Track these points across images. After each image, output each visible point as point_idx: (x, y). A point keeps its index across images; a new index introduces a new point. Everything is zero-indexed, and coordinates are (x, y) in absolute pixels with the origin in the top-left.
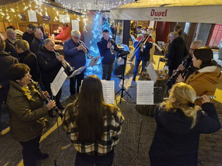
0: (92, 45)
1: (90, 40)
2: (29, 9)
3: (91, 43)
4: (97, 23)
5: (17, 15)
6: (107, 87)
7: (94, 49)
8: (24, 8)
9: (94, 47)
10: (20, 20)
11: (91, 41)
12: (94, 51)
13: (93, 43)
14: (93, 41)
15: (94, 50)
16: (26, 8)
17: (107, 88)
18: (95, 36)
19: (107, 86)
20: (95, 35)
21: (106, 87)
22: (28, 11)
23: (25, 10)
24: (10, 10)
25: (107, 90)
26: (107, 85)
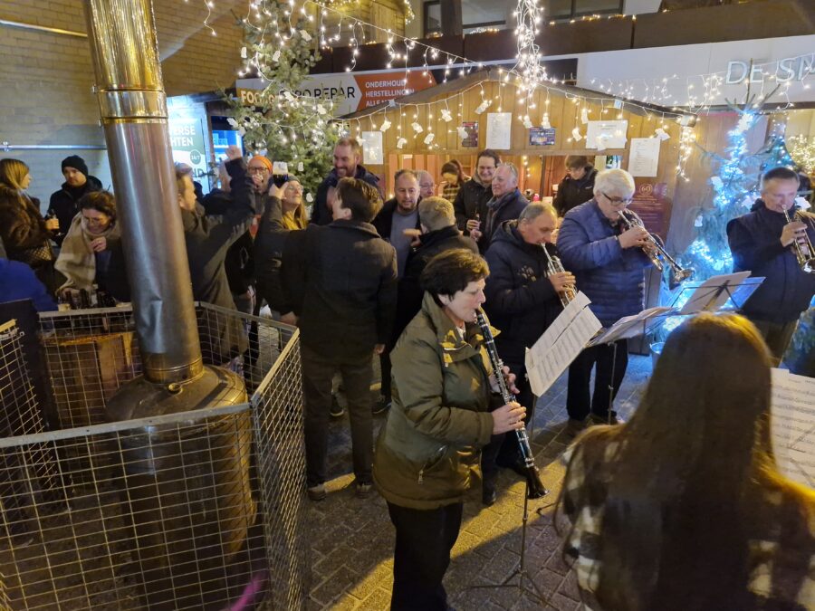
0: (702, 233)
1: (698, 214)
2: (491, 109)
3: (698, 223)
4: (739, 145)
5: (454, 129)
6: (797, 409)
7: (707, 249)
8: (481, 107)
9: (709, 242)
10: (460, 145)
11: (701, 217)
12: (709, 259)
13: (707, 226)
14: (711, 219)
15: (708, 254)
16: (485, 104)
17: (796, 415)
18: (722, 200)
19: (796, 404)
20: (723, 193)
21: (792, 408)
22: (489, 115)
23: (482, 113)
24: (438, 115)
25: (794, 424)
26: (795, 395)
